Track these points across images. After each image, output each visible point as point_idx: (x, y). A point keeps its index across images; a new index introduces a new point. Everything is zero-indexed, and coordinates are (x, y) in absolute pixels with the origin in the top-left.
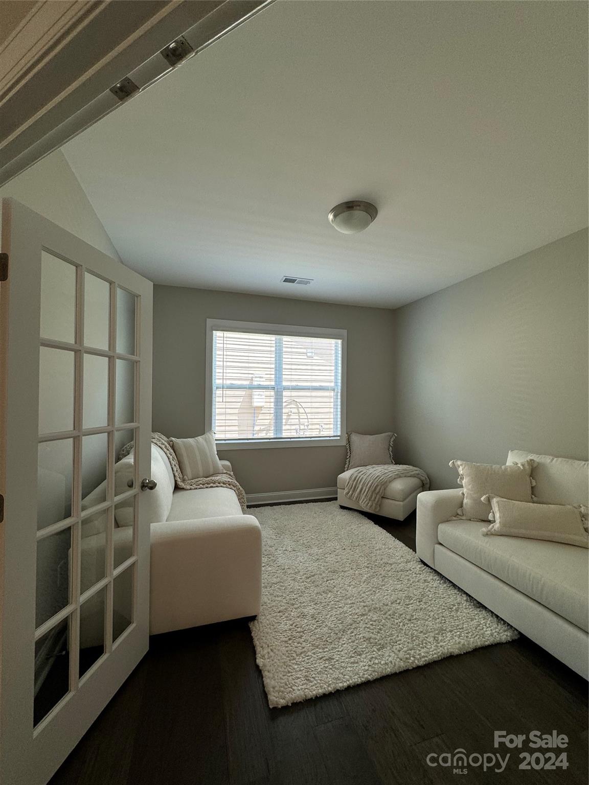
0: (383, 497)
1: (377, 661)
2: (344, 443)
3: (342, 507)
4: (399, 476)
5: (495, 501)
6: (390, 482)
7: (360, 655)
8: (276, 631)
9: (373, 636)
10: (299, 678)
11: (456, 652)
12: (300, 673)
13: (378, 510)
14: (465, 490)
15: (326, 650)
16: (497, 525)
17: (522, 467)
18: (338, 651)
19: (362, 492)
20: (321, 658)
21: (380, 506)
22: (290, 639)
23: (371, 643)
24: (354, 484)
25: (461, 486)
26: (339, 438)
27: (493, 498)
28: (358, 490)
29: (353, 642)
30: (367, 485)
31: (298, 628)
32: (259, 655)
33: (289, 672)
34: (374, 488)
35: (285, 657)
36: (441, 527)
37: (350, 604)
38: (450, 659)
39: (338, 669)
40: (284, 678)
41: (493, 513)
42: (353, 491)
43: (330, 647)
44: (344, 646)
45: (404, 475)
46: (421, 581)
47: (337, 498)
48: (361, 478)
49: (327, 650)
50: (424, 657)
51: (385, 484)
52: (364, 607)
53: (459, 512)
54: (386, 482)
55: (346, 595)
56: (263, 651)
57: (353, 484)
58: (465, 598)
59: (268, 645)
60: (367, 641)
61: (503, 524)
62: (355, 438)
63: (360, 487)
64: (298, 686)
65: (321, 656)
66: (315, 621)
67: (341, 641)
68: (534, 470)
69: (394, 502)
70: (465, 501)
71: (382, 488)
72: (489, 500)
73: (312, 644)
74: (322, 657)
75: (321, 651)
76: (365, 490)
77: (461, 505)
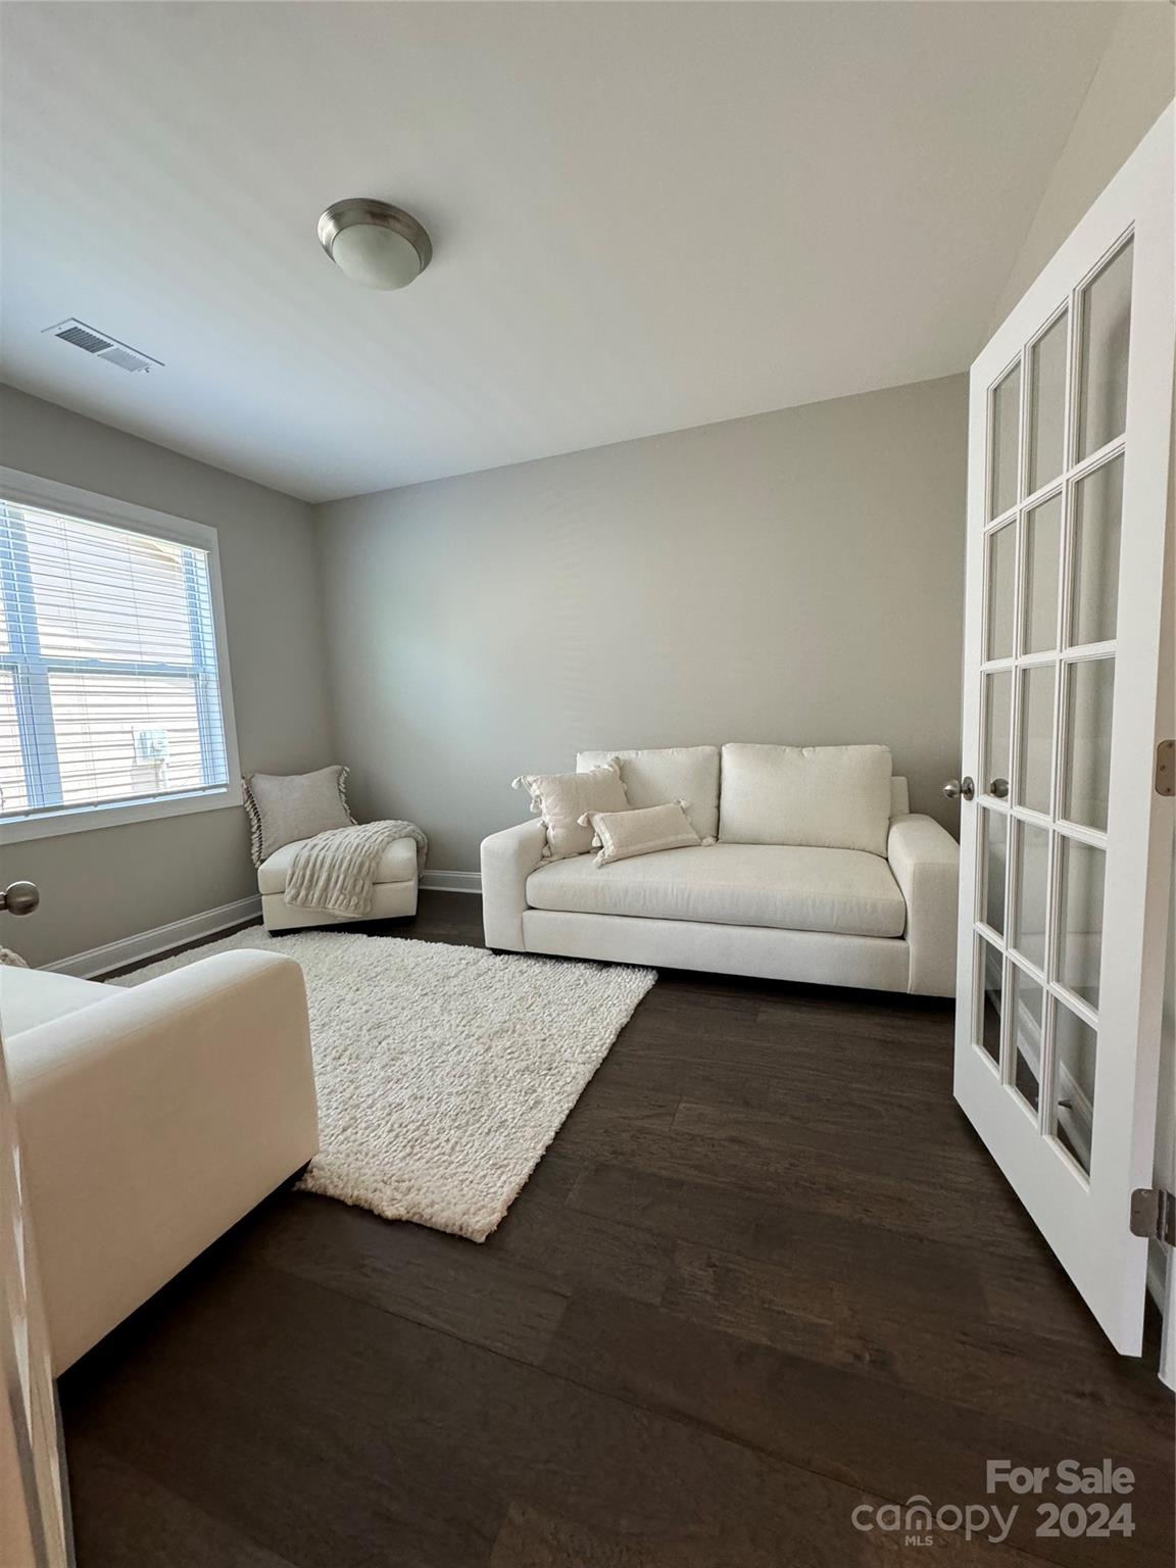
0: (374, 884)
1: (561, 1083)
2: (239, 799)
3: (275, 934)
4: (393, 839)
5: (597, 819)
6: (383, 850)
7: (535, 1091)
8: (374, 1156)
9: (529, 1062)
10: (485, 1176)
11: (625, 1020)
12: (479, 1169)
13: (368, 909)
14: (547, 818)
15: (483, 1120)
16: (610, 849)
17: (610, 769)
18: (501, 1109)
19: (332, 884)
20: (488, 1134)
21: (371, 901)
22: (412, 1147)
23: (532, 1072)
24: (308, 873)
25: (539, 814)
26: (224, 790)
27: (593, 815)
28: (321, 883)
29: (508, 1086)
30: (341, 866)
31: (406, 1126)
32: (384, 1203)
33: (462, 1181)
34: (355, 871)
35: (435, 1171)
36: (533, 880)
37: (453, 1050)
38: (623, 1033)
39: (525, 1126)
40: (464, 1192)
41: (599, 835)
42: (309, 888)
43: (486, 1111)
44: (502, 1097)
45: (397, 836)
46: (517, 975)
47: (261, 917)
48: (320, 858)
49: (486, 1117)
50: (602, 1046)
51: (376, 856)
52: (478, 1039)
53: (546, 852)
54: (377, 853)
55: (434, 1043)
56: (385, 1194)
57: (304, 876)
58: (583, 967)
59: (383, 1181)
60: (527, 1073)
61: (619, 845)
62: (265, 785)
63: (324, 876)
64: (495, 1185)
65: (486, 1130)
66: (425, 1099)
67: (491, 1095)
68: (623, 771)
69: (394, 886)
70: (551, 833)
71: (373, 865)
72: (589, 822)
73: (457, 1127)
74: (490, 1130)
75: (478, 1125)
76: (338, 877)
77: (547, 842)
